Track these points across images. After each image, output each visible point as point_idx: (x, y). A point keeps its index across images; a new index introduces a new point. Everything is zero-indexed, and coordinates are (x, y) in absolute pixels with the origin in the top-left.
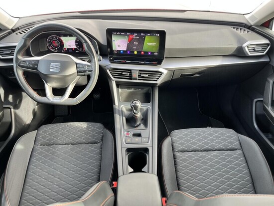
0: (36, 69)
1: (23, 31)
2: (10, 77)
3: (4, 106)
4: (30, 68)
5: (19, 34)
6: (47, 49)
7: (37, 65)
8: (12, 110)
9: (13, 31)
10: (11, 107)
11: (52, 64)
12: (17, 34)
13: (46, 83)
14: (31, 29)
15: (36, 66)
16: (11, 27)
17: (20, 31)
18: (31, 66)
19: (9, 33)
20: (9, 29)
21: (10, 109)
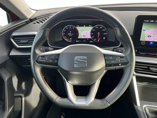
0: (57, 64)
1: (40, 21)
2: (24, 66)
3: (15, 95)
4: (49, 64)
5: (37, 23)
6: (61, 39)
7: (58, 60)
8: (23, 99)
9: (31, 20)
10: (22, 95)
11: (76, 58)
12: (35, 23)
13: (68, 80)
14: (48, 19)
15: (56, 61)
16: (29, 17)
17: (37, 21)
18: (51, 61)
19: (27, 23)
20: (27, 19)
21: (21, 97)
